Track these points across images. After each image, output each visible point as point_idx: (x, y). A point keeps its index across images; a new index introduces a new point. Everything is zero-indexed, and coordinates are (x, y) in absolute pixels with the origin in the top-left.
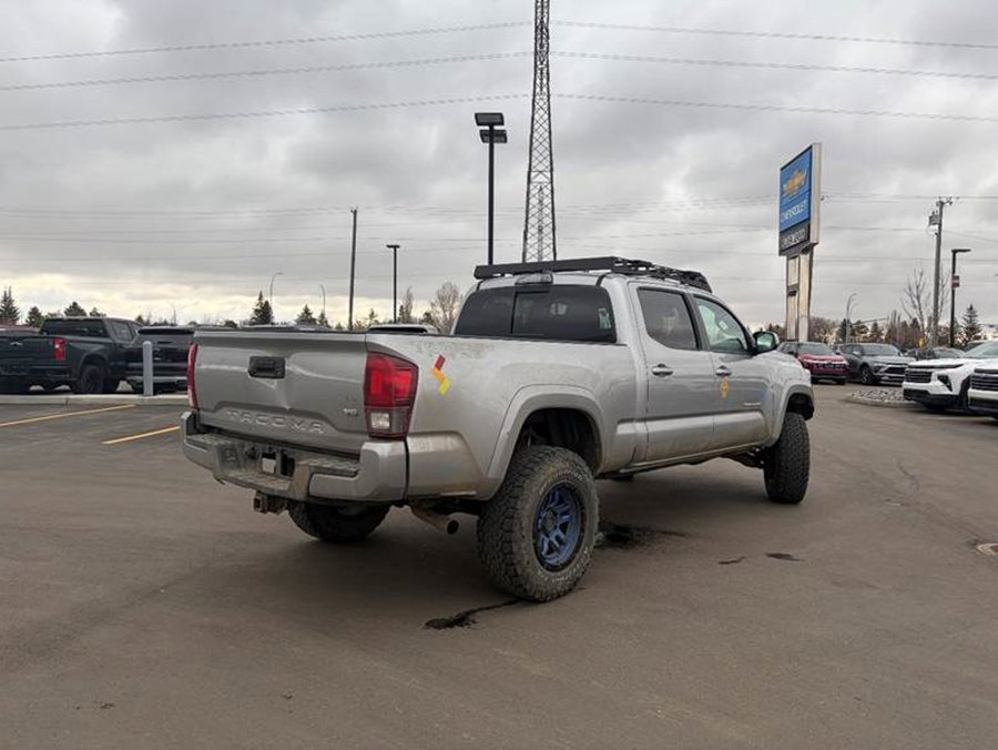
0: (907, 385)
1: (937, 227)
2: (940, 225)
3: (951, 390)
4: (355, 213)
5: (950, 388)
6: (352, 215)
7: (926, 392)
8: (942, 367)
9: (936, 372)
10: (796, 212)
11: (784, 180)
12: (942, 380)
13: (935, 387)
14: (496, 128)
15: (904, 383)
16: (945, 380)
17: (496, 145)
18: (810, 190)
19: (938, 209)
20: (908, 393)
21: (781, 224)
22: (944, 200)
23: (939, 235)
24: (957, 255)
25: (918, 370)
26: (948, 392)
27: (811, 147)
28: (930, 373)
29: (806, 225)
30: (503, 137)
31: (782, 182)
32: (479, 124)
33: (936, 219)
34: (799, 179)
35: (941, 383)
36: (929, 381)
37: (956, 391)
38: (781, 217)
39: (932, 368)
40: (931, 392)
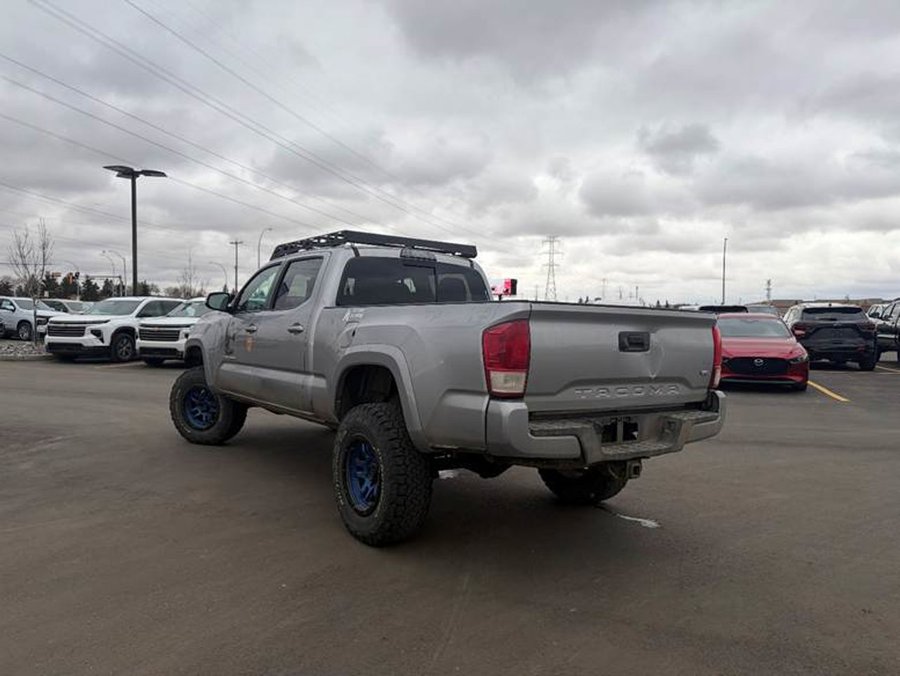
0: (48, 339)
3: (103, 342)
5: (102, 340)
7: (80, 345)
8: (94, 323)
9: (89, 328)
12: (94, 334)
13: (88, 340)
15: (47, 337)
16: (97, 333)
20: (51, 346)
25: (69, 325)
26: (101, 344)
35: (94, 337)
36: (82, 335)
37: (107, 343)
39: (85, 323)
40: (85, 345)
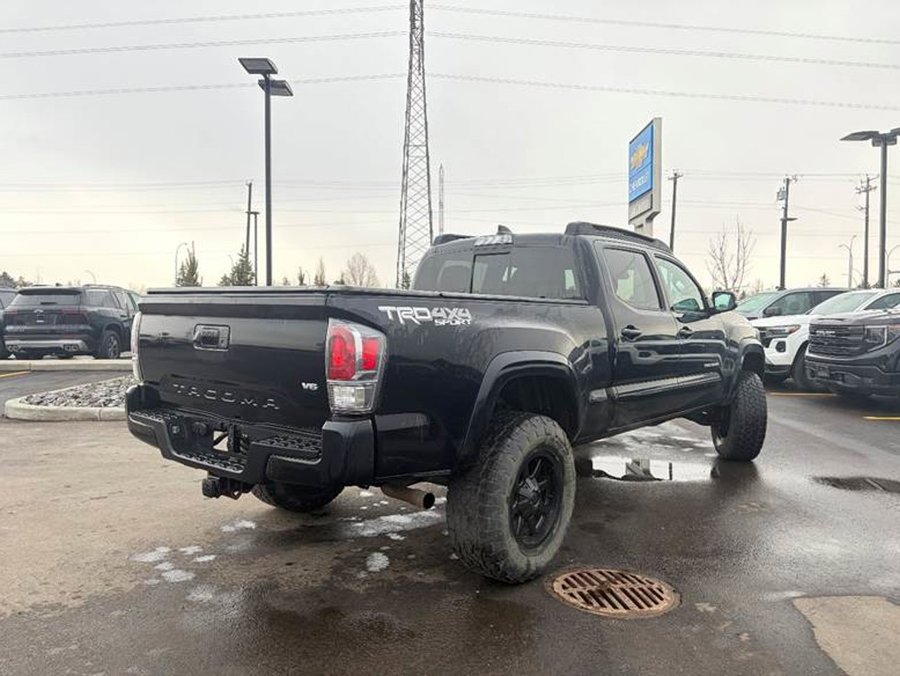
1: (784, 201)
2: (787, 200)
4: (250, 186)
6: (247, 188)
10: (641, 181)
11: (632, 152)
14: (273, 77)
17: (272, 97)
18: (652, 162)
19: (785, 185)
21: (630, 194)
22: (790, 178)
23: (786, 209)
24: (788, 223)
27: (652, 122)
29: (649, 195)
30: (282, 88)
31: (630, 156)
32: (251, 72)
33: (784, 195)
34: (643, 151)
38: (630, 188)
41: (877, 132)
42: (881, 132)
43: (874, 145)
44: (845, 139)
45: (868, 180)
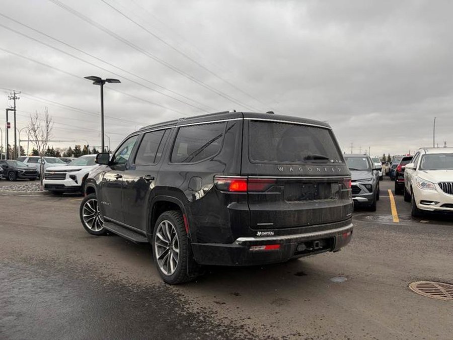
0: (45, 181)
3: (77, 183)
5: (76, 182)
7: (63, 185)
8: (71, 171)
9: (68, 174)
13: (68, 182)
15: (44, 180)
16: (73, 177)
20: (47, 186)
26: (76, 185)
28: (66, 174)
35: (72, 180)
36: (64, 178)
37: (80, 184)
39: (66, 171)
40: (66, 185)
41: (100, 79)
42: (102, 79)
43: (94, 84)
44: (85, 78)
45: (15, 94)
